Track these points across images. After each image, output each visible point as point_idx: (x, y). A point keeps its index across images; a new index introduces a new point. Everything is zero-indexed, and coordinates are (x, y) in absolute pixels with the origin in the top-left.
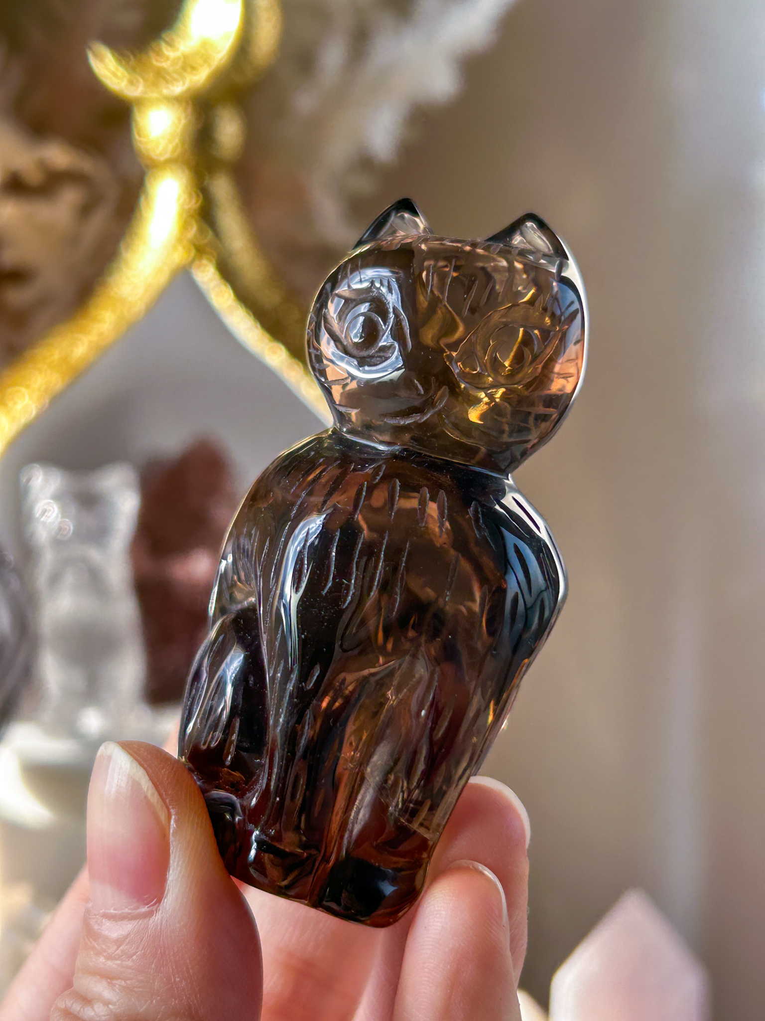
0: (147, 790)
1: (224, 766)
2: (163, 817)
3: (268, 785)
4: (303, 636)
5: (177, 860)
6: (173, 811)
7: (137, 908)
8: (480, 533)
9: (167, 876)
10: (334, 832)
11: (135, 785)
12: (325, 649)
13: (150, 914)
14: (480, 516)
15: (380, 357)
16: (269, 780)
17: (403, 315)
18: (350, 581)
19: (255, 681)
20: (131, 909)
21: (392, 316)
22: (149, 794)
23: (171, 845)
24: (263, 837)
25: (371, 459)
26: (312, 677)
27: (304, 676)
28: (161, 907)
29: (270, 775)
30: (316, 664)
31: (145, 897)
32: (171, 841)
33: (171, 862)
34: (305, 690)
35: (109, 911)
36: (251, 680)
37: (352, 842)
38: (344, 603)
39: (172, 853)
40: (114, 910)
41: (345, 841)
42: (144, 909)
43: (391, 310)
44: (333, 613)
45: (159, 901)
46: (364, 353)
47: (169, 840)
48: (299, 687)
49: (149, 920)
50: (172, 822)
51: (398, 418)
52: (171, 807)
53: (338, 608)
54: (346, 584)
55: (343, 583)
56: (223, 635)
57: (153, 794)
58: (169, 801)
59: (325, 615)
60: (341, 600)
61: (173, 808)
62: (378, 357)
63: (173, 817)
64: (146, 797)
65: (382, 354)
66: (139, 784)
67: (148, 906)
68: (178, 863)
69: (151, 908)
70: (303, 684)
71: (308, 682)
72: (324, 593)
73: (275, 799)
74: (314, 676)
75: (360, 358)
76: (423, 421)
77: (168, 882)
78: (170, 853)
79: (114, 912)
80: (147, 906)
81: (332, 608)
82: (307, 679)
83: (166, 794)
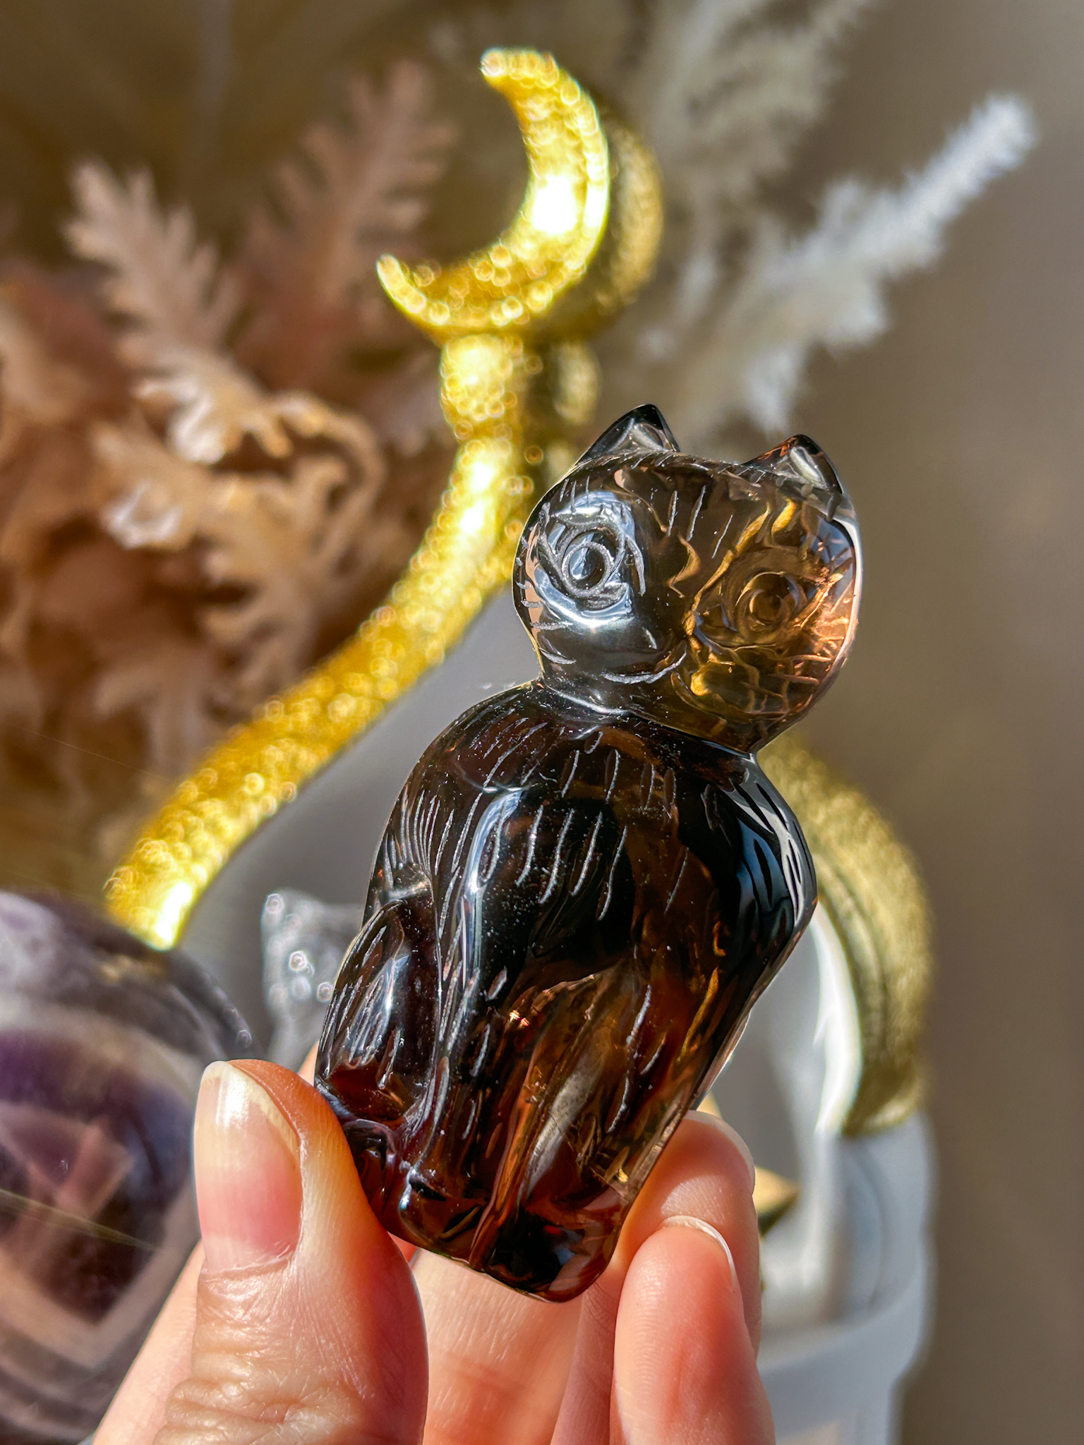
0: (269, 1113)
1: (376, 1088)
2: (290, 1144)
3: (432, 1114)
4: (489, 934)
5: (311, 1194)
6: (302, 1136)
7: (266, 1259)
8: (713, 823)
9: (301, 1216)
10: (508, 1179)
11: (253, 1108)
12: (514, 951)
13: (282, 1265)
14: (715, 802)
15: (606, 599)
16: (433, 1109)
17: (637, 552)
18: (551, 871)
19: (422, 986)
20: (259, 1262)
21: (622, 550)
22: (271, 1117)
23: (303, 1177)
24: (421, 1178)
25: (585, 723)
26: (496, 985)
27: (486, 983)
28: (296, 1256)
29: (434, 1103)
30: (503, 969)
31: (276, 1244)
32: (302, 1171)
33: (304, 1197)
34: (486, 1000)
35: (232, 1269)
36: (418, 985)
37: (528, 1193)
38: (542, 897)
39: (305, 1187)
40: (238, 1266)
41: (520, 1192)
42: (275, 1260)
43: (623, 544)
44: (527, 909)
45: (293, 1248)
46: (586, 593)
47: (299, 1170)
48: (478, 996)
49: (282, 1272)
50: (302, 1148)
51: (623, 675)
52: (298, 1131)
53: (534, 902)
54: (546, 874)
55: (543, 873)
56: (385, 927)
57: (276, 1117)
58: (297, 1123)
59: (518, 910)
60: (538, 893)
61: (301, 1131)
62: (603, 599)
63: (303, 1142)
64: (267, 1121)
65: (607, 596)
66: (258, 1106)
67: (281, 1255)
68: (313, 1197)
69: (283, 1258)
70: (485, 992)
71: (491, 990)
72: (518, 883)
73: (439, 1133)
74: (499, 983)
75: (579, 599)
76: (653, 680)
77: (303, 1223)
78: (302, 1187)
79: (238, 1269)
80: (278, 1256)
81: (528, 902)
82: (490, 986)
83: (292, 1115)
